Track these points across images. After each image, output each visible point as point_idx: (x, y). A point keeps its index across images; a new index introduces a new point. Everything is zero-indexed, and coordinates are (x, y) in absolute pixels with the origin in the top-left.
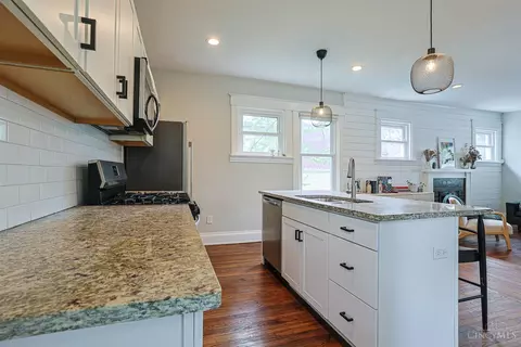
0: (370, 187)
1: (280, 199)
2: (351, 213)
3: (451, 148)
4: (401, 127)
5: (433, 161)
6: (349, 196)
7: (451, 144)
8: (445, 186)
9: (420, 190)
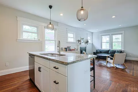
0: (65, 49)
1: (34, 55)
2: (57, 61)
3: (83, 40)
4: (73, 34)
5: (80, 43)
6: (58, 53)
7: (83, 39)
8: (82, 49)
9: (77, 50)
